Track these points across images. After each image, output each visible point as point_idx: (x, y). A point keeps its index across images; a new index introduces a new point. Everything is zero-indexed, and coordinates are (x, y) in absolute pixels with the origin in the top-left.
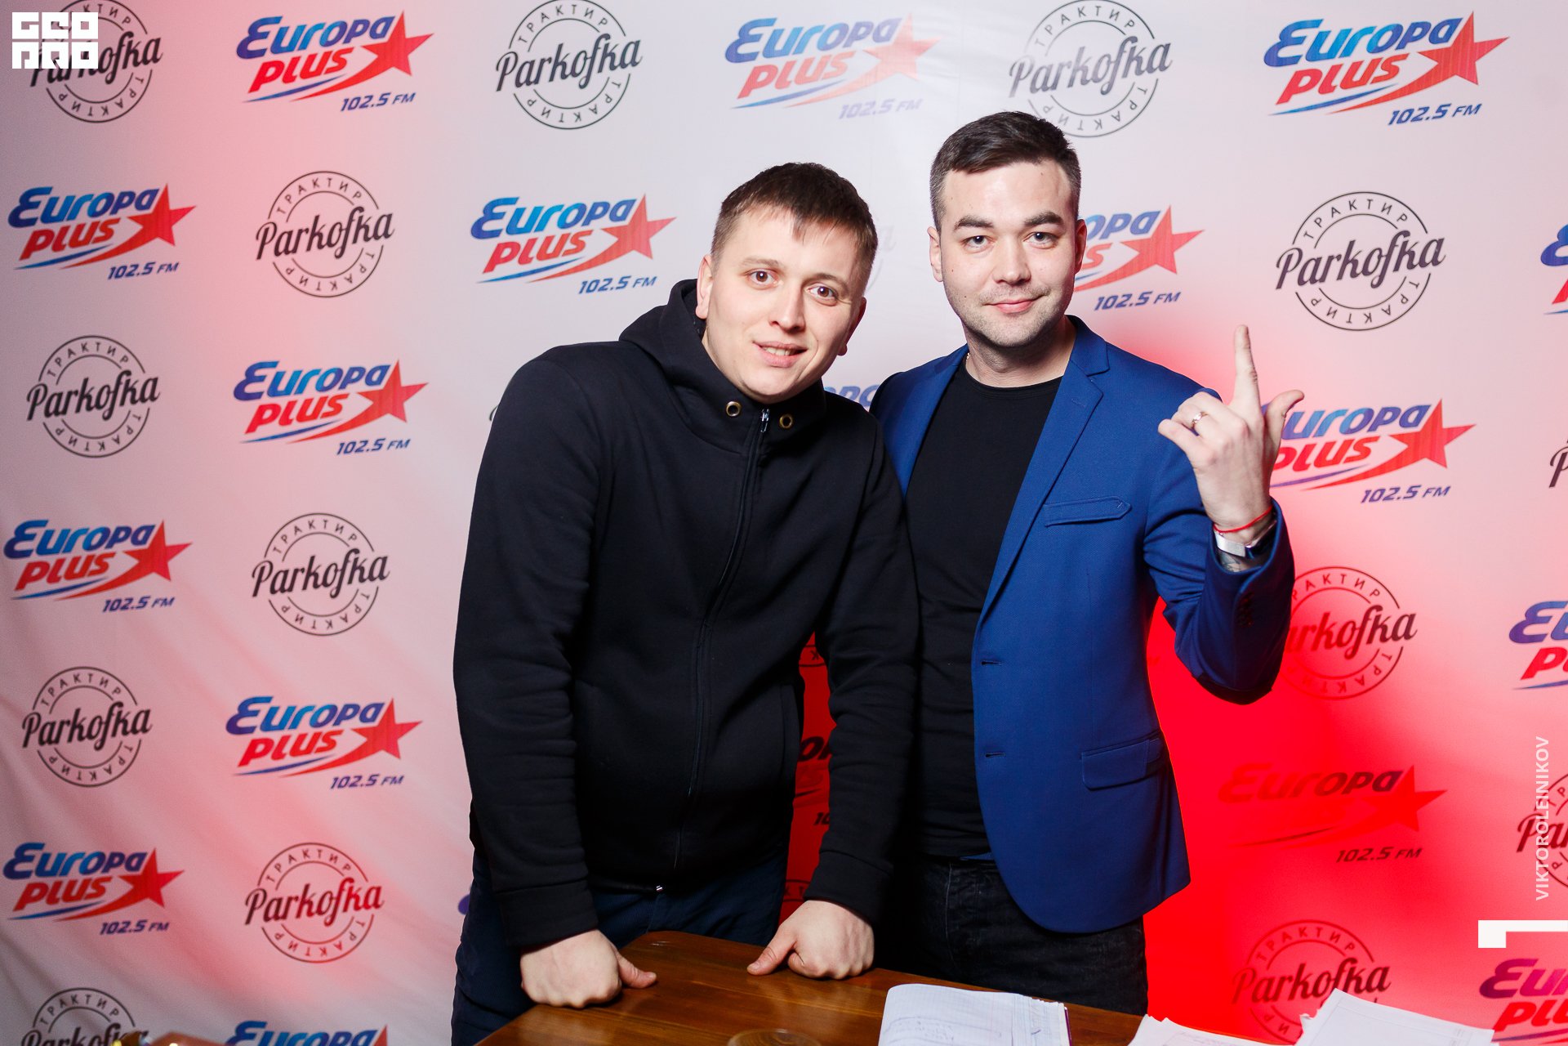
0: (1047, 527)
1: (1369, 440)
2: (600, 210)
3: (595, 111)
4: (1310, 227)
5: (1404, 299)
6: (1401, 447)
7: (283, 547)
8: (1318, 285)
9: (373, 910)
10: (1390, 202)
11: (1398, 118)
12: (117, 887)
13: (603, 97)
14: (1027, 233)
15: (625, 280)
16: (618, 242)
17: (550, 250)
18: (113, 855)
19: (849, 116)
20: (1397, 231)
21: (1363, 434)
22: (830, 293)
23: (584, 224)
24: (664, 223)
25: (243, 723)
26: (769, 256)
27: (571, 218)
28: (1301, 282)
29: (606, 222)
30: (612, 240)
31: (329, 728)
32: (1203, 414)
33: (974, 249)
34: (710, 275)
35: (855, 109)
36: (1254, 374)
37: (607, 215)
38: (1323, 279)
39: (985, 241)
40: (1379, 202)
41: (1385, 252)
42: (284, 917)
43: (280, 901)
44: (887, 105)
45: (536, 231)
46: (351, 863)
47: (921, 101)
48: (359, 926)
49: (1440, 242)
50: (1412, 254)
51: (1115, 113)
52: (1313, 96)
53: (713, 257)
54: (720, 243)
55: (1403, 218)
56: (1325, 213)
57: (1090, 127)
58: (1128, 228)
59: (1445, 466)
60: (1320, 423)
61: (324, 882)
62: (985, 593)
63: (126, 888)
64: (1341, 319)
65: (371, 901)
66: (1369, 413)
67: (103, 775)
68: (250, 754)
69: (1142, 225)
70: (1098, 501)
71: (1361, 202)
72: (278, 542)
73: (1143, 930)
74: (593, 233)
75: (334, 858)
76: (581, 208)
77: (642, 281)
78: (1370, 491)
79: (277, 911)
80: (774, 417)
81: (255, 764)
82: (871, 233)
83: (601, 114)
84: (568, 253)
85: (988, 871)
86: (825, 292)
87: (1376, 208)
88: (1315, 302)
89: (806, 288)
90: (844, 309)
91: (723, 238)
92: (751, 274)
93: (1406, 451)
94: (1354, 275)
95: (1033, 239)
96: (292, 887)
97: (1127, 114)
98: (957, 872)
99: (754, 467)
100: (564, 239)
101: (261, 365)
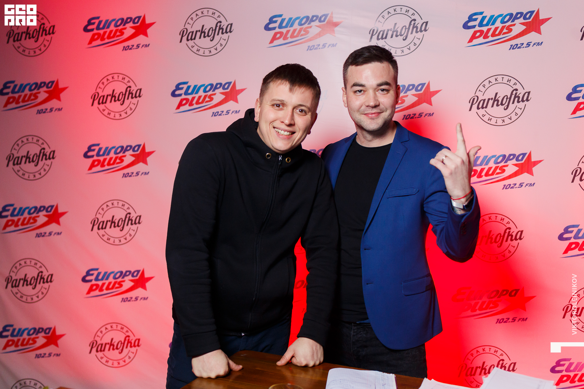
0: (388, 198)
1: (505, 166)
2: (219, 86)
3: (216, 49)
4: (481, 88)
5: (516, 114)
6: (516, 169)
7: (102, 212)
8: (484, 109)
9: (137, 348)
10: (510, 78)
11: (512, 47)
12: (41, 340)
13: (219, 44)
14: (378, 89)
15: (228, 111)
16: (225, 98)
17: (201, 101)
18: (40, 329)
19: (310, 50)
20: (513, 89)
21: (502, 164)
22: (304, 112)
23: (213, 91)
24: (242, 90)
25: (88, 278)
26: (280, 99)
27: (208, 89)
28: (478, 108)
29: (221, 90)
30: (223, 97)
31: (120, 279)
32: (446, 156)
33: (358, 94)
34: (259, 106)
35: (312, 47)
36: (464, 141)
37: (221, 88)
38: (486, 107)
39: (362, 92)
40: (506, 78)
41: (509, 97)
42: (104, 350)
43: (102, 345)
44: (324, 46)
45: (195, 94)
46: (129, 330)
47: (336, 44)
48: (132, 353)
49: (529, 93)
50: (519, 97)
51: (408, 47)
52: (481, 40)
53: (260, 99)
54: (263, 94)
55: (515, 84)
56: (486, 83)
57: (399, 52)
58: (414, 89)
59: (533, 176)
60: (486, 160)
61: (119, 337)
62: (365, 223)
63: (44, 341)
64: (493, 122)
65: (136, 344)
66: (504, 156)
67: (35, 299)
68: (90, 290)
69: (419, 88)
70: (407, 188)
71: (500, 78)
72: (100, 211)
73: (425, 349)
74: (216, 94)
75: (122, 328)
76: (212, 85)
77: (235, 112)
78: (505, 185)
79: (101, 348)
80: (284, 158)
81: (93, 294)
82: (318, 89)
83: (218, 50)
84: (207, 102)
85: (367, 327)
86: (302, 111)
87: (505, 81)
88: (484, 116)
89: (295, 110)
90: (309, 116)
91: (263, 93)
92: (274, 105)
93: (518, 170)
94: (498, 105)
95: (380, 91)
96: (107, 339)
97: (413, 47)
98: (355, 328)
99: (276, 177)
100: (205, 97)
101: (94, 145)
